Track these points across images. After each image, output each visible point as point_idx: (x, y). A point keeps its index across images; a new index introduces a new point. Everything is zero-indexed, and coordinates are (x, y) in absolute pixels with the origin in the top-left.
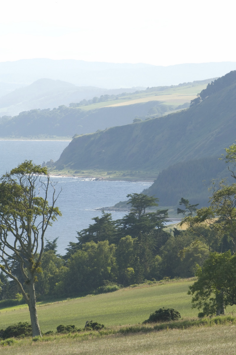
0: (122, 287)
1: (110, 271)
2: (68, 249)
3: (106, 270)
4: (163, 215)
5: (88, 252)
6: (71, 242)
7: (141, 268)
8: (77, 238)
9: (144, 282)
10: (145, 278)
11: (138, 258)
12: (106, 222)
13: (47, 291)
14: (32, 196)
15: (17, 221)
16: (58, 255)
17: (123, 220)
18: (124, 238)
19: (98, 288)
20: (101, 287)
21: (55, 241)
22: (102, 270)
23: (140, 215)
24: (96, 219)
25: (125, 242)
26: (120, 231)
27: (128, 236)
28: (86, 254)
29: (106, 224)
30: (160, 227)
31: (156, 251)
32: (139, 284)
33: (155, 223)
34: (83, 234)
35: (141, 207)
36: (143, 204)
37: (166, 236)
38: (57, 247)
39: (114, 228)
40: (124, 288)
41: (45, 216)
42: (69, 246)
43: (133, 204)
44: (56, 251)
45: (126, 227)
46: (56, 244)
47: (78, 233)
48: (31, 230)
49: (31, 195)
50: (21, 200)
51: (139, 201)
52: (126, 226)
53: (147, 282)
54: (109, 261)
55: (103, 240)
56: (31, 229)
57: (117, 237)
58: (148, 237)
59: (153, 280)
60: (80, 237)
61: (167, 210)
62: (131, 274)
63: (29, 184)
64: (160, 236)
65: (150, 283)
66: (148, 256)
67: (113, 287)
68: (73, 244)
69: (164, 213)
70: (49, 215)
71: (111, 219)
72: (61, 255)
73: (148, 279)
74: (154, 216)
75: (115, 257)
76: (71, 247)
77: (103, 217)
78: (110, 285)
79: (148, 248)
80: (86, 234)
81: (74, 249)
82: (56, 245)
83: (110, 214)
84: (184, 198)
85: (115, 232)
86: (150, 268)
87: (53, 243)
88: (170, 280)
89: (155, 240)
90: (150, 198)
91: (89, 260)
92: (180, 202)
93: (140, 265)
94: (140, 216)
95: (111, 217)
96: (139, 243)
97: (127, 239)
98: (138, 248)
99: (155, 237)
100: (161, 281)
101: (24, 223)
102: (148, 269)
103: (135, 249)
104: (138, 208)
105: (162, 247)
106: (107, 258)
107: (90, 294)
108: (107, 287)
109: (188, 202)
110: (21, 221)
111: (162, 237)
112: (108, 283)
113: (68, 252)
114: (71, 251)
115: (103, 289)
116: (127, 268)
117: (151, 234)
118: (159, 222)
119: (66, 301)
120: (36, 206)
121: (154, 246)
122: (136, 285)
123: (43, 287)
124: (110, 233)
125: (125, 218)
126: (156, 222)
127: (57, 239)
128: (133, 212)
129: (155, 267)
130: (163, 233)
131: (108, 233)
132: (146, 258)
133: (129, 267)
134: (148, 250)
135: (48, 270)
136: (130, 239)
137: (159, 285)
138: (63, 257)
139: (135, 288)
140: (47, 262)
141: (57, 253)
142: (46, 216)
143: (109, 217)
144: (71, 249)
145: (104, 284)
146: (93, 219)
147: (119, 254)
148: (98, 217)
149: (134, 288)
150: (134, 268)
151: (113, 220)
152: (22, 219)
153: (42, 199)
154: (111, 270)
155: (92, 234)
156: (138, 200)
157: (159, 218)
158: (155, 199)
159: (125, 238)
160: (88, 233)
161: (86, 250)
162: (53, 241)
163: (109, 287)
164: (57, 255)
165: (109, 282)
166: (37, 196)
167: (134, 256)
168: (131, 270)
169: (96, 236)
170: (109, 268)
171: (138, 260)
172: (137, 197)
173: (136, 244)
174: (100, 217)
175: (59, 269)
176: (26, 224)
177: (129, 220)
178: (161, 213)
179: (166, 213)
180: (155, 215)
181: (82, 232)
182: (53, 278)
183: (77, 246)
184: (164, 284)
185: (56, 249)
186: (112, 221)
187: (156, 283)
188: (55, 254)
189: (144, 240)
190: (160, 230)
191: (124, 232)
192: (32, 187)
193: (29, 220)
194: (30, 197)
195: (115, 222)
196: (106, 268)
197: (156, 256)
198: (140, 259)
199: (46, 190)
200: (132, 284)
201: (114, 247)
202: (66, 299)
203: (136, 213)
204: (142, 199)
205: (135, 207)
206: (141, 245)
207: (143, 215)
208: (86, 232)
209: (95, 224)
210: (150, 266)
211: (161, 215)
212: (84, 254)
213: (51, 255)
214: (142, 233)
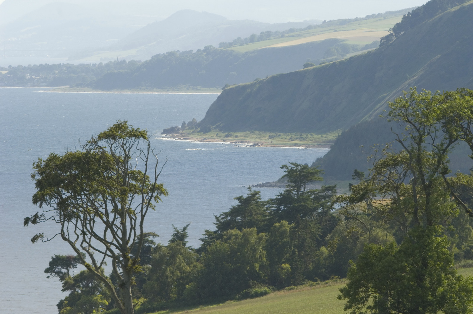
0: (274, 290)
1: (257, 269)
2: (202, 240)
3: (253, 268)
4: (329, 193)
5: (229, 243)
6: (207, 231)
7: (300, 264)
8: (215, 224)
9: (304, 284)
10: (305, 278)
11: (296, 251)
12: (253, 203)
13: (174, 296)
14: (127, 169)
15: (107, 203)
16: (190, 247)
17: (277, 199)
18: (277, 224)
19: (243, 291)
20: (247, 290)
21: (185, 229)
22: (248, 268)
23: (298, 193)
24: (239, 199)
25: (279, 229)
26: (272, 215)
27: (284, 221)
28: (226, 245)
29: (253, 205)
30: (325, 210)
31: (321, 242)
32: (296, 286)
33: (318, 204)
34: (223, 218)
35: (300, 183)
36: (302, 178)
37: (334, 221)
38: (188, 236)
39: (264, 211)
40: (277, 292)
41: (145, 195)
42: (204, 235)
43: (290, 178)
44: (187, 242)
45: (280, 209)
46: (187, 232)
47: (217, 218)
48: (126, 216)
49: (125, 168)
50: (113, 174)
51: (298, 173)
52: (280, 207)
53: (308, 284)
54: (257, 255)
55: (250, 227)
56: (125, 214)
57: (268, 224)
58: (309, 222)
59: (316, 281)
60: (218, 222)
61: (335, 187)
62: (286, 273)
63: (123, 153)
64: (326, 221)
65: (312, 284)
66: (309, 248)
67: (262, 290)
68: (209, 232)
69: (331, 190)
70: (150, 194)
71: (260, 199)
72: (193, 248)
73: (310, 279)
74: (317, 194)
75: (265, 249)
76: (207, 236)
77: (249, 196)
78: (259, 288)
79: (310, 238)
80: (227, 219)
81: (211, 239)
82: (187, 234)
83: (259, 192)
84: (358, 170)
85: (266, 216)
86: (312, 265)
87: (182, 232)
88: (338, 280)
89: (320, 227)
90: (312, 170)
91: (230, 253)
92: (353, 176)
93: (299, 260)
94: (298, 195)
95: (260, 196)
96: (298, 231)
97: (281, 226)
98: (296, 237)
99: (320, 223)
100: (327, 281)
101: (116, 206)
102: (310, 266)
103: (292, 239)
104: (296, 184)
105: (328, 236)
106: (254, 250)
107: (232, 300)
108: (254, 290)
109: (363, 175)
110: (112, 203)
111: (328, 222)
112: (255, 285)
113: (203, 243)
114: (207, 242)
115: (249, 292)
116: (281, 264)
117: (314, 218)
118: (324, 202)
119: (198, 309)
120: (134, 182)
121: (318, 234)
122: (293, 287)
123: (169, 291)
124: (260, 218)
125: (279, 197)
126: (321, 203)
127: (187, 226)
128: (288, 189)
129: (320, 262)
130: (330, 216)
131: (256, 217)
132: (307, 251)
133: (284, 263)
134: (309, 240)
135: (175, 268)
136: (286, 225)
137: (323, 287)
138: (197, 249)
139: (292, 291)
140: (173, 257)
141: (188, 245)
142: (147, 196)
143: (257, 196)
144: (207, 239)
145: (250, 287)
146: (235, 199)
147: (270, 247)
148: (242, 196)
149: (290, 292)
150: (291, 265)
151: (262, 200)
152: (113, 200)
153: (140, 172)
154: (260, 267)
155: (236, 219)
156: (296, 173)
157: (324, 197)
158: (319, 171)
159: (279, 224)
160: (229, 218)
161: (226, 241)
162: (182, 229)
163: (256, 289)
164: (188, 247)
165: (257, 283)
166: (134, 169)
167: (290, 248)
168: (287, 267)
169: (240, 222)
170: (257, 265)
171: (296, 254)
172: (295, 169)
173: (293, 231)
174: (245, 196)
175: (190, 267)
176: (119, 207)
177: (283, 199)
178: (328, 190)
179: (334, 190)
180: (319, 193)
181: (222, 217)
182: (182, 278)
183: (214, 235)
184: (330, 286)
185: (186, 240)
186: (261, 202)
187: (321, 284)
188: (186, 247)
189: (304, 226)
190: (325, 213)
191: (278, 216)
192: (127, 157)
193: (123, 201)
194: (124, 170)
195: (265, 202)
196: (253, 265)
197: (320, 248)
198: (299, 252)
199: (146, 160)
200: (288, 286)
201: (264, 237)
202: (198, 307)
203: (294, 190)
204: (301, 171)
205: (292, 182)
206: (300, 233)
207: (303, 194)
208: (227, 216)
209: (238, 206)
210: (312, 262)
211: (327, 193)
212: (223, 246)
213: (179, 247)
214: (302, 217)
